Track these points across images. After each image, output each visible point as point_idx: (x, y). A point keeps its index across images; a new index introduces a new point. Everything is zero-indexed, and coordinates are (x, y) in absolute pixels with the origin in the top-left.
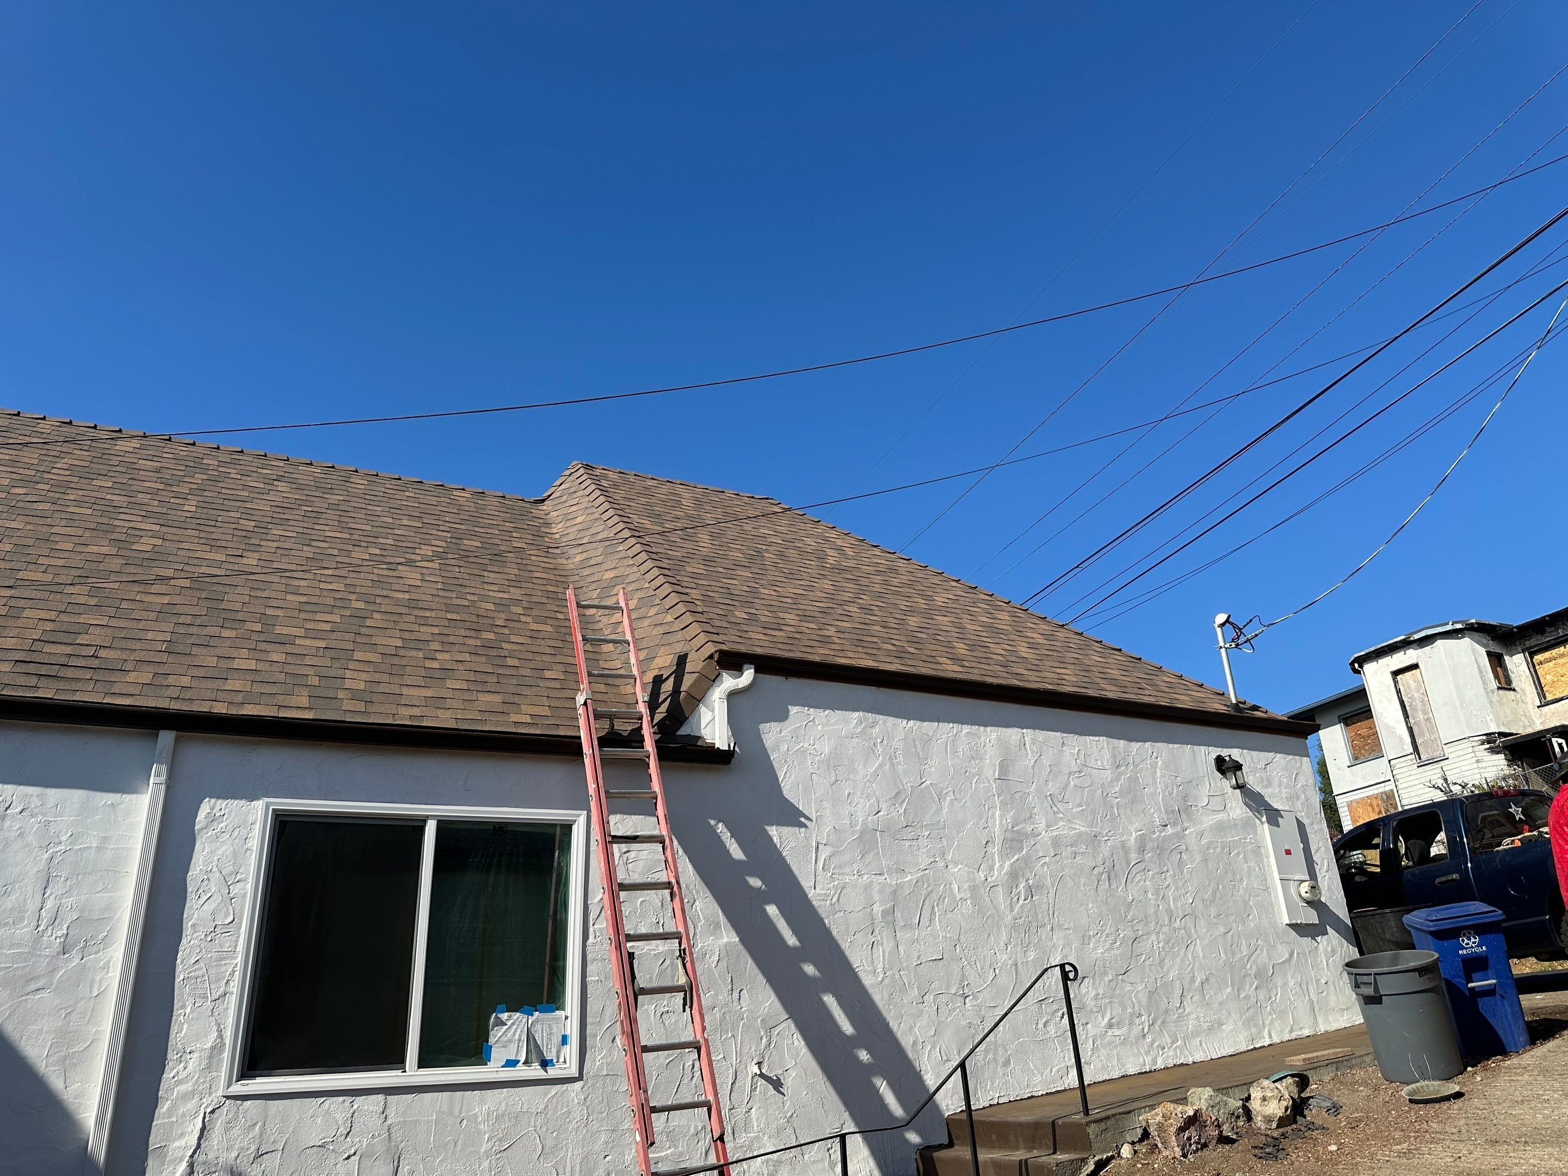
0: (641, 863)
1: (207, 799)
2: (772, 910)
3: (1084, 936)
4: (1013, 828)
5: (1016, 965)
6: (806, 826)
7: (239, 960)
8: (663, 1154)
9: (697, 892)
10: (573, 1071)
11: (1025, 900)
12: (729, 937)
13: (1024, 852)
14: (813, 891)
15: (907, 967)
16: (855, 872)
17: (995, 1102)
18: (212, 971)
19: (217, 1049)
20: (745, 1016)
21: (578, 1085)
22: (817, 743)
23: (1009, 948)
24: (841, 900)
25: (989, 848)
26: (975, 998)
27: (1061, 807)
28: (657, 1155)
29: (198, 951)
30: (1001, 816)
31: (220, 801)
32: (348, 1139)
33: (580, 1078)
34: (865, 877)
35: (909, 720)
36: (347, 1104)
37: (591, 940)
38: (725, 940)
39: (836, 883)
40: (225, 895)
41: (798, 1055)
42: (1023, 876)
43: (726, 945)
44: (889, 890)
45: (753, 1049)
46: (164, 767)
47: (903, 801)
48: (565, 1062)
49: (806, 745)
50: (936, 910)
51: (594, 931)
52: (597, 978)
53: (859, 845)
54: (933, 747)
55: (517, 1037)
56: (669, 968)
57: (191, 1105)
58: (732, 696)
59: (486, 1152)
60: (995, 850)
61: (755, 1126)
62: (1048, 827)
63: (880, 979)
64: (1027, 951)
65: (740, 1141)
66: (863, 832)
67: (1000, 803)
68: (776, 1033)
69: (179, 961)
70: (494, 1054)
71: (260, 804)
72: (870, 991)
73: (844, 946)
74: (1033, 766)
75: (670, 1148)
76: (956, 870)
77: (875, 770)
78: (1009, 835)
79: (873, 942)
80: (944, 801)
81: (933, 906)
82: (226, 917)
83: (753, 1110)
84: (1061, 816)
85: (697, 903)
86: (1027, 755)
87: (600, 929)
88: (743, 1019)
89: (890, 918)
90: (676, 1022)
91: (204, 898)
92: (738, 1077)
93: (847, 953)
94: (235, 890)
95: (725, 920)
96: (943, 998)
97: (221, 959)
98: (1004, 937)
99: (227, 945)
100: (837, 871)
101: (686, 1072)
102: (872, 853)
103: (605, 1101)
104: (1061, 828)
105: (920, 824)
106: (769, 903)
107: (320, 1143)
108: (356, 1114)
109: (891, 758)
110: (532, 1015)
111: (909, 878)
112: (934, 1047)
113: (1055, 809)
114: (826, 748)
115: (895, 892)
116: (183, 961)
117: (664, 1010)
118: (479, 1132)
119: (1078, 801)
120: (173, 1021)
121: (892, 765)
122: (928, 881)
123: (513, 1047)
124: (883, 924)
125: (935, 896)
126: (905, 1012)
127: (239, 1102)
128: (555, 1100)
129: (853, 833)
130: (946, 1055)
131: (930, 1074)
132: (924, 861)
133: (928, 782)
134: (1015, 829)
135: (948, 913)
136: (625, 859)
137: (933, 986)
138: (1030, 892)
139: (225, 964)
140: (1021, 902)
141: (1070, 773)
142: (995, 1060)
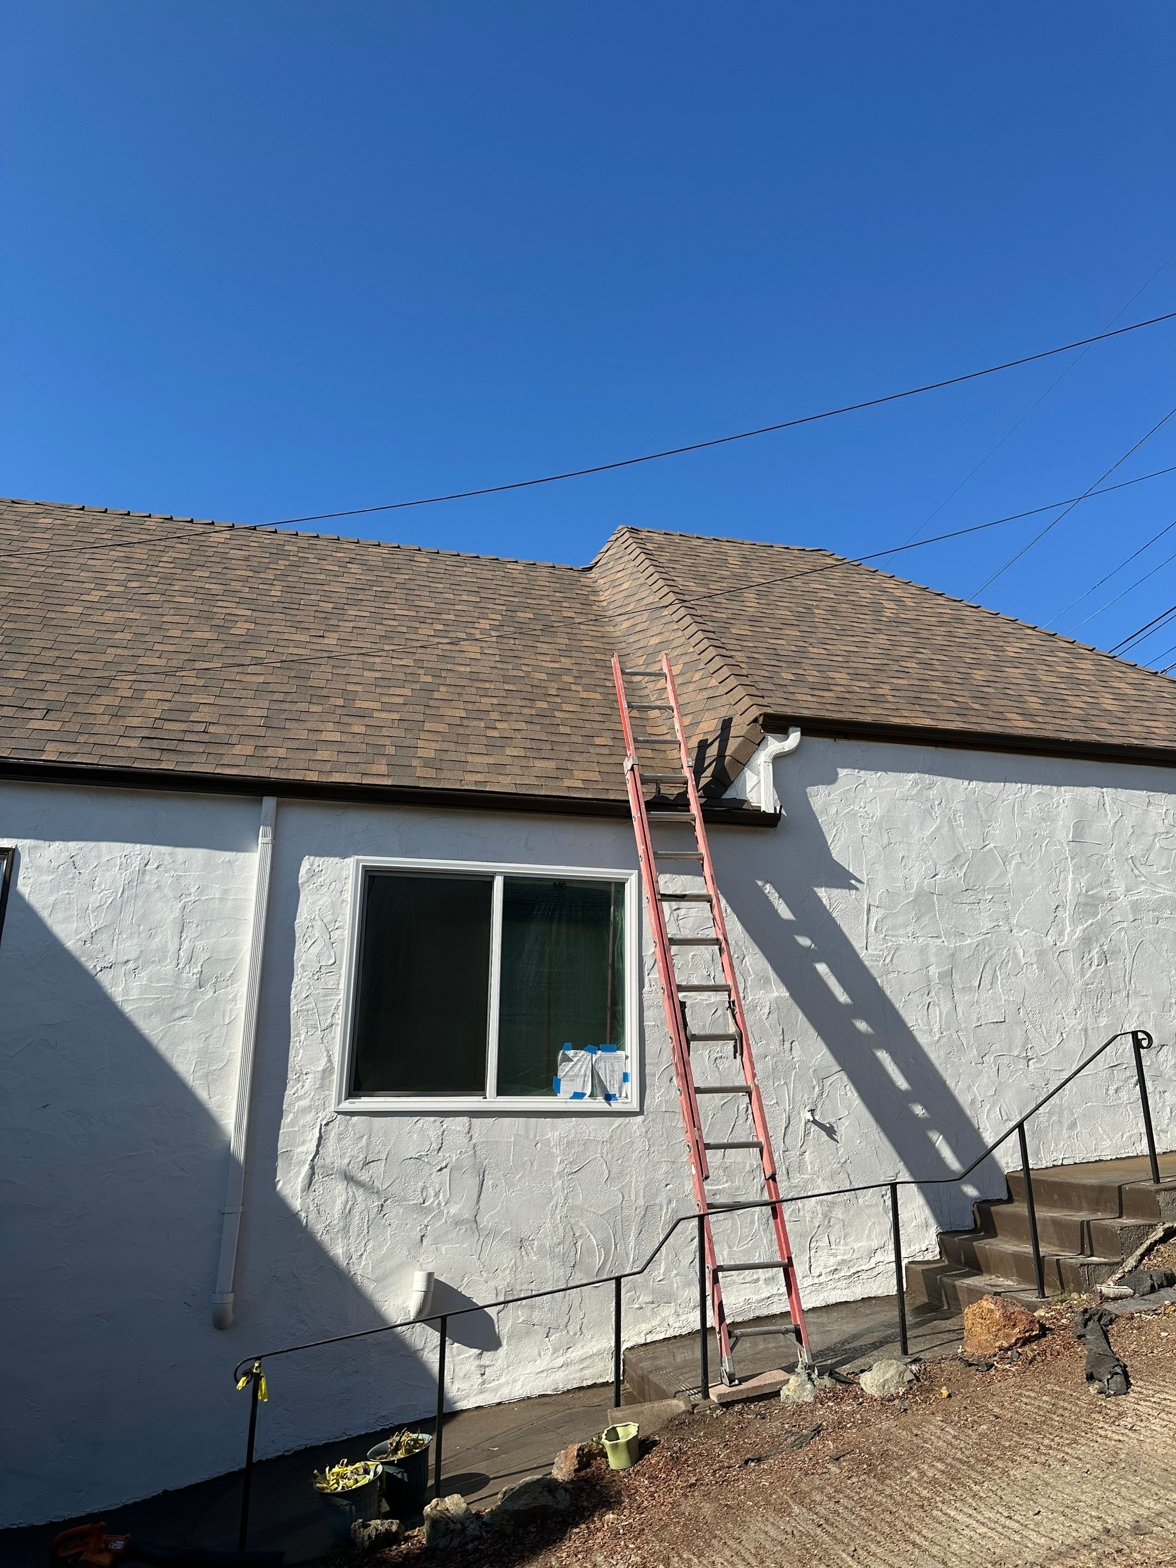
0: (692, 919)
1: (307, 857)
2: (822, 968)
3: (1164, 1003)
4: (1087, 892)
5: (1086, 1030)
6: (857, 889)
7: (342, 996)
8: (721, 1187)
9: (746, 949)
10: (635, 1106)
11: (1098, 965)
12: (779, 991)
13: (1099, 917)
14: (865, 951)
15: (966, 1028)
16: (910, 935)
17: (1060, 1163)
18: (320, 1005)
19: (327, 1071)
20: (797, 1066)
21: (640, 1119)
22: (868, 805)
23: (1078, 1014)
24: (894, 962)
25: (1060, 913)
26: (1039, 1060)
27: (1144, 870)
28: (715, 1188)
29: (307, 988)
30: (1074, 880)
31: (318, 858)
32: (440, 1154)
33: (641, 1113)
34: (921, 940)
35: (971, 780)
36: (438, 1123)
37: (646, 989)
38: (776, 994)
39: (890, 944)
40: (327, 940)
41: (850, 1105)
42: (1097, 941)
43: (777, 997)
44: (946, 953)
45: (806, 1097)
46: (269, 830)
47: (963, 865)
48: (627, 1097)
49: (857, 808)
50: (998, 973)
51: (650, 980)
52: (653, 1023)
53: (914, 908)
54: (998, 809)
55: (582, 1072)
56: (722, 1017)
57: (309, 1118)
58: (778, 759)
59: (559, 1173)
60: (1065, 915)
61: (809, 1168)
62: (1128, 891)
63: (936, 1038)
64: (1098, 1016)
65: (795, 1181)
66: (919, 895)
67: (1074, 866)
68: (829, 1084)
69: (292, 996)
70: (562, 1087)
71: (351, 862)
72: (926, 1049)
73: (899, 1005)
74: (1113, 828)
75: (727, 1182)
76: (1022, 934)
77: (932, 833)
78: (1082, 900)
79: (929, 1003)
80: (1010, 863)
81: (995, 971)
82: (329, 959)
83: (807, 1153)
84: (1143, 879)
85: (747, 959)
86: (1106, 815)
87: (655, 979)
88: (795, 1068)
89: (947, 980)
90: (729, 1067)
91: (308, 945)
92: (791, 1122)
93: (902, 1012)
94: (336, 935)
95: (775, 975)
96: (1005, 1060)
97: (326, 995)
98: (1073, 1002)
99: (331, 983)
100: (890, 933)
101: (740, 1114)
102: (928, 916)
103: (665, 1136)
104: (1143, 893)
105: (982, 887)
106: (819, 961)
107: (416, 1156)
108: (446, 1133)
109: (950, 820)
110: (596, 1054)
111: (969, 941)
112: (993, 1106)
113: (1136, 872)
114: (878, 811)
115: (953, 954)
116: (295, 996)
117: (718, 1056)
118: (552, 1154)
119: (1163, 863)
120: (291, 1047)
121: (952, 828)
122: (990, 945)
123: (580, 1081)
124: (940, 986)
125: (997, 960)
126: (963, 1071)
127: (348, 1117)
128: (619, 1131)
129: (907, 896)
130: (1007, 1115)
131: (989, 1132)
132: (986, 925)
133: (992, 845)
134: (1090, 893)
135: (1012, 977)
136: (676, 916)
137: (993, 1048)
138: (1104, 958)
139: (331, 1000)
140: (1094, 967)
141: (1156, 834)
142: (1060, 1122)
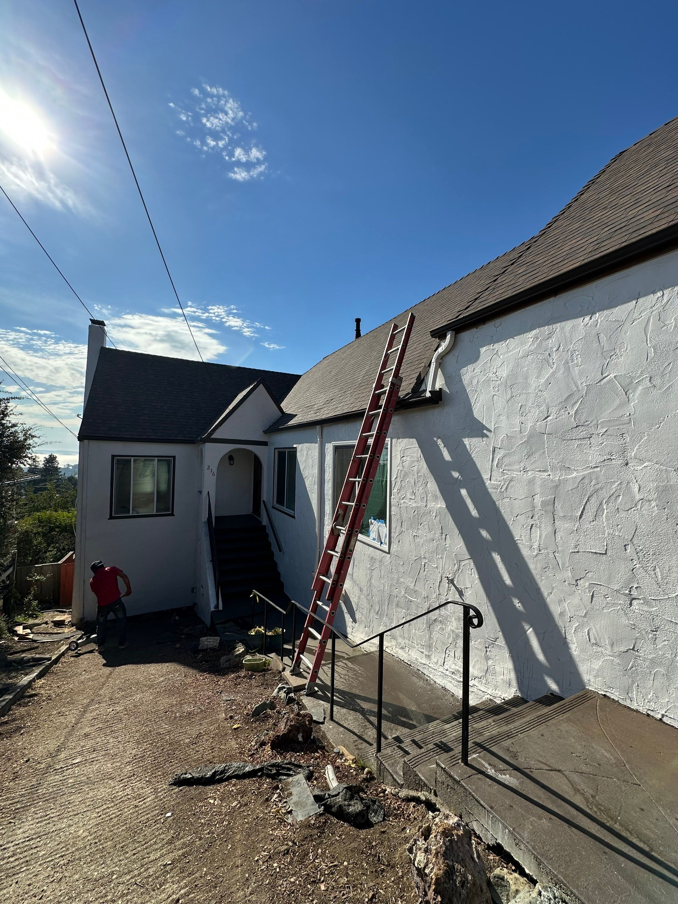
0: (408, 462)
9: (428, 479)
10: (387, 550)
12: (441, 504)
14: (489, 482)
15: (563, 551)
16: (522, 469)
18: (328, 493)
21: (389, 556)
22: (498, 370)
24: (508, 490)
29: (327, 487)
31: (328, 444)
33: (389, 553)
34: (530, 473)
38: (439, 506)
39: (506, 476)
41: (473, 582)
44: (551, 485)
45: (450, 569)
47: (576, 403)
48: (386, 545)
49: (491, 375)
52: (394, 513)
55: (375, 530)
56: (417, 515)
59: (369, 568)
68: (463, 565)
70: (371, 535)
71: (332, 444)
73: (510, 523)
79: (532, 525)
82: (329, 477)
85: (428, 484)
88: (446, 550)
89: (550, 508)
90: (419, 542)
91: (327, 473)
92: (443, 580)
95: (440, 494)
99: (330, 486)
100: (507, 468)
101: (422, 567)
102: (538, 453)
103: (396, 566)
105: (595, 422)
109: (567, 362)
110: (379, 523)
111: (574, 475)
112: (582, 626)
115: (557, 487)
116: (325, 489)
117: (415, 534)
118: (367, 560)
122: (597, 479)
123: (375, 533)
124: (542, 512)
126: (557, 586)
128: (383, 558)
129: (521, 438)
130: (596, 639)
132: (595, 459)
136: (402, 460)
